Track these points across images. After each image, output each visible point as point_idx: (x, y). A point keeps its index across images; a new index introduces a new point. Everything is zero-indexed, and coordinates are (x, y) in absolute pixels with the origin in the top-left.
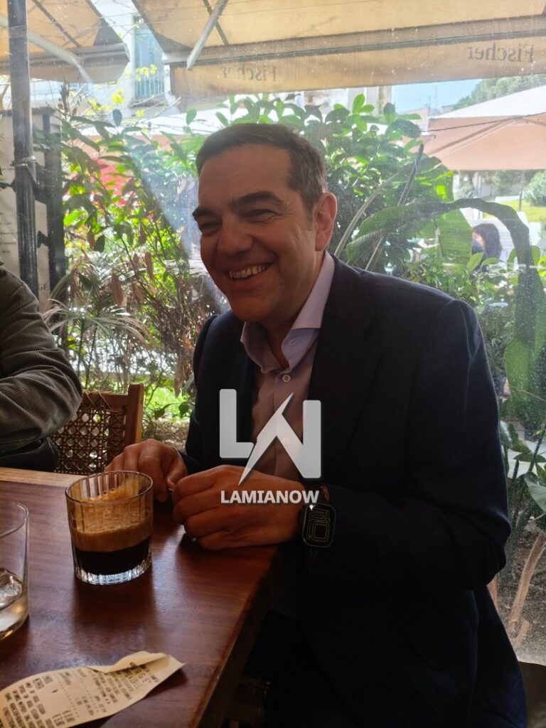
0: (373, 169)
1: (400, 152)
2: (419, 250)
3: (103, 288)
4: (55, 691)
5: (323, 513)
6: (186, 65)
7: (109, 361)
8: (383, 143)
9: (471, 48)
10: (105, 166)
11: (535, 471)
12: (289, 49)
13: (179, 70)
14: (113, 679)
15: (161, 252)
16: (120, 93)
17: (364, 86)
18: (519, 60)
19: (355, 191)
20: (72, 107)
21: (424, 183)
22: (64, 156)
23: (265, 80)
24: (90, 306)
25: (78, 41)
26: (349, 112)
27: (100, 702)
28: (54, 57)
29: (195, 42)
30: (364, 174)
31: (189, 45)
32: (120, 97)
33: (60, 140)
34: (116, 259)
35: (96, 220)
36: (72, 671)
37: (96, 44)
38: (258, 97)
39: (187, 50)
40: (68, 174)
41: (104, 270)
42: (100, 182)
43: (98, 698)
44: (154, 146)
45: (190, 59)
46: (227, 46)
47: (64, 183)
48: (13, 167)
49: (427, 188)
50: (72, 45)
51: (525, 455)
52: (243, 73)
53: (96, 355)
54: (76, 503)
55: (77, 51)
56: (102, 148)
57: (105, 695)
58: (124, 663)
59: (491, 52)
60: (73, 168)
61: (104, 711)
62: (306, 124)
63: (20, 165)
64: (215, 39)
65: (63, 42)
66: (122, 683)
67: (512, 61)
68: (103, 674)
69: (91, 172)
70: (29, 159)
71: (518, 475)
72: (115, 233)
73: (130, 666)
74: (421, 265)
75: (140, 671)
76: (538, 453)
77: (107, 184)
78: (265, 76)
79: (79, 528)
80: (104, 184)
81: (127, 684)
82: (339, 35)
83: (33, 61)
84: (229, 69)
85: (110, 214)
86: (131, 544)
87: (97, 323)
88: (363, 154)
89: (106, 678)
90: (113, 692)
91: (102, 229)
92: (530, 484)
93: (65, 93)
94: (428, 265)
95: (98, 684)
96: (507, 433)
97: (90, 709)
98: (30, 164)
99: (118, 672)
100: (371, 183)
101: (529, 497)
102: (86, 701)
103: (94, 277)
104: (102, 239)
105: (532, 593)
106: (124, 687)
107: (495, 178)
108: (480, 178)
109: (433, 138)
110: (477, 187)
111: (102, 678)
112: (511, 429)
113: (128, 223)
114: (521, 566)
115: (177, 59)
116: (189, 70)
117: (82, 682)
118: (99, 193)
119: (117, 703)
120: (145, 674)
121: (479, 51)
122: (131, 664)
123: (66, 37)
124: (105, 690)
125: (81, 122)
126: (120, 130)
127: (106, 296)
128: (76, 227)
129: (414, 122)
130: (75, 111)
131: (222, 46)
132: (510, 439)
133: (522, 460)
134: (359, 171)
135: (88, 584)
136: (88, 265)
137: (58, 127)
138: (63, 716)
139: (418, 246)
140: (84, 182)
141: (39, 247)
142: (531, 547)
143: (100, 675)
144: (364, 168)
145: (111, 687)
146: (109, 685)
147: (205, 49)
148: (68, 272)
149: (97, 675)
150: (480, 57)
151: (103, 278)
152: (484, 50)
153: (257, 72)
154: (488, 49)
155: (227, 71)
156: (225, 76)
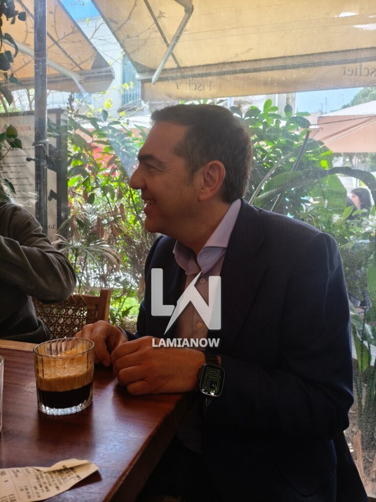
0: (277, 149)
1: (296, 138)
2: (309, 205)
3: (92, 228)
4: (6, 481)
5: (216, 372)
6: (151, 81)
7: (95, 278)
8: (283, 131)
9: (345, 68)
10: (96, 147)
12: (220, 70)
13: (147, 85)
14: (49, 476)
15: (133, 205)
16: (110, 101)
17: (276, 93)
19: (265, 164)
20: (75, 109)
21: (312, 159)
22: (69, 141)
23: (204, 90)
24: (83, 240)
25: (82, 66)
26: (260, 111)
27: (37, 491)
28: (65, 76)
29: (158, 66)
30: (271, 153)
31: (154, 68)
32: (109, 103)
33: (67, 130)
34: (102, 209)
35: (89, 183)
36: (22, 470)
37: (92, 68)
38: (199, 102)
39: (153, 71)
40: (71, 152)
41: (94, 216)
42: (93, 158)
43: (36, 488)
44: (129, 134)
45: (154, 77)
46: (179, 68)
47: (69, 158)
48: (34, 147)
49: (314, 162)
50: (77, 69)
52: (190, 86)
53: (87, 274)
54: (39, 357)
55: (81, 73)
56: (94, 136)
57: (41, 486)
58: (58, 466)
59: (358, 70)
60: (75, 149)
61: (39, 497)
63: (38, 145)
64: (171, 64)
65: (72, 67)
66: (55, 479)
68: (42, 472)
69: (86, 151)
70: (44, 141)
72: (102, 192)
73: (62, 468)
74: (310, 215)
75: (70, 472)
77: (97, 160)
78: (204, 88)
79: (40, 375)
80: (95, 159)
81: (58, 480)
82: (256, 60)
83: (50, 80)
84: (180, 83)
85: (98, 179)
86: (76, 387)
87: (87, 251)
88: (270, 140)
89: (44, 475)
90: (47, 485)
91: (93, 189)
93: (71, 100)
94: (315, 215)
95: (38, 478)
97: (29, 494)
98: (45, 144)
99: (54, 472)
100: (275, 158)
102: (26, 489)
103: (86, 220)
104: (93, 196)
106: (57, 482)
107: (368, 159)
108: (357, 159)
109: (321, 129)
110: (355, 164)
111: (41, 475)
113: (111, 185)
115: (145, 77)
116: (154, 84)
117: (26, 476)
118: (91, 165)
119: (49, 492)
120: (72, 474)
121: (350, 70)
122: (63, 466)
123: (73, 64)
124: (42, 483)
125: (82, 119)
126: (106, 124)
127: (94, 233)
128: (76, 188)
129: (305, 117)
130: (78, 111)
131: (176, 68)
134: (268, 151)
135: (46, 415)
136: (83, 213)
137: (66, 121)
138: (8, 497)
139: (309, 202)
140: (82, 157)
141: (50, 200)
143: (40, 473)
144: (271, 149)
145: (47, 481)
146: (45, 480)
147: (164, 70)
148: (69, 217)
149: (38, 473)
150: (350, 74)
151: (93, 222)
152: (354, 69)
153: (199, 85)
154: (357, 69)
155: (179, 84)
156: (178, 88)
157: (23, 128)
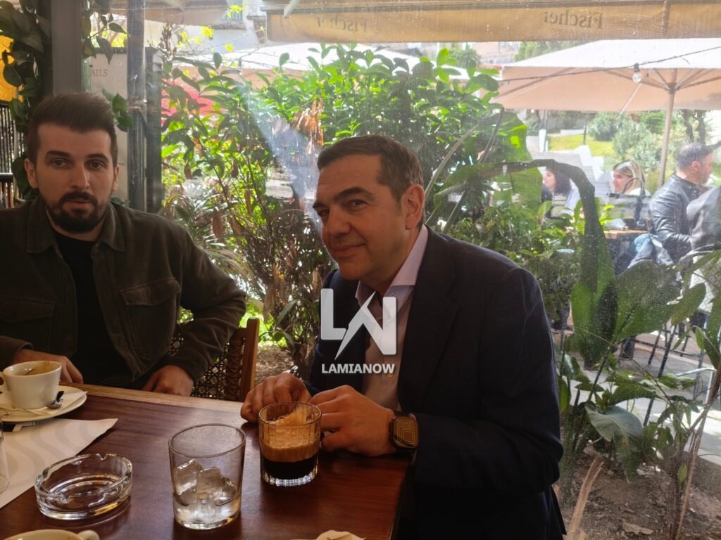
0: (454, 118)
1: (479, 104)
3: (198, 219)
5: (408, 423)
6: (283, 13)
8: (464, 94)
9: (547, 13)
10: (204, 105)
11: (593, 399)
12: (378, 4)
13: (276, 18)
18: (589, 26)
19: (437, 138)
20: (172, 48)
23: (357, 30)
26: (432, 65)
30: (445, 122)
33: (161, 78)
35: (193, 155)
40: (167, 111)
41: (200, 201)
42: (199, 119)
45: (288, 8)
47: (164, 120)
49: (502, 138)
51: (585, 385)
52: (336, 23)
56: (203, 87)
59: (564, 17)
60: (173, 105)
62: (394, 74)
63: (134, 109)
67: (582, 26)
69: (190, 109)
70: (141, 102)
71: (579, 403)
72: (208, 165)
76: (597, 383)
77: (205, 120)
78: (356, 27)
80: (202, 120)
84: (323, 19)
88: (446, 105)
91: (197, 163)
92: (589, 411)
93: (167, 35)
96: (570, 365)
100: (451, 130)
101: (588, 423)
103: (189, 207)
104: (197, 171)
105: (589, 508)
108: (547, 111)
110: (544, 119)
112: (574, 361)
113: (221, 157)
114: (579, 484)
115: (275, 7)
116: (286, 18)
118: (197, 129)
121: (554, 16)
127: (201, 227)
129: (492, 77)
132: (572, 371)
133: (583, 389)
134: (441, 120)
136: (185, 197)
137: (159, 65)
139: (492, 189)
140: (182, 118)
142: (588, 467)
144: (445, 117)
148: (164, 203)
150: (553, 21)
151: (198, 210)
152: (559, 15)
153: (349, 23)
154: (562, 15)
155: (321, 20)
156: (319, 25)
157: (95, 72)
